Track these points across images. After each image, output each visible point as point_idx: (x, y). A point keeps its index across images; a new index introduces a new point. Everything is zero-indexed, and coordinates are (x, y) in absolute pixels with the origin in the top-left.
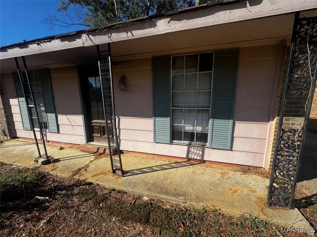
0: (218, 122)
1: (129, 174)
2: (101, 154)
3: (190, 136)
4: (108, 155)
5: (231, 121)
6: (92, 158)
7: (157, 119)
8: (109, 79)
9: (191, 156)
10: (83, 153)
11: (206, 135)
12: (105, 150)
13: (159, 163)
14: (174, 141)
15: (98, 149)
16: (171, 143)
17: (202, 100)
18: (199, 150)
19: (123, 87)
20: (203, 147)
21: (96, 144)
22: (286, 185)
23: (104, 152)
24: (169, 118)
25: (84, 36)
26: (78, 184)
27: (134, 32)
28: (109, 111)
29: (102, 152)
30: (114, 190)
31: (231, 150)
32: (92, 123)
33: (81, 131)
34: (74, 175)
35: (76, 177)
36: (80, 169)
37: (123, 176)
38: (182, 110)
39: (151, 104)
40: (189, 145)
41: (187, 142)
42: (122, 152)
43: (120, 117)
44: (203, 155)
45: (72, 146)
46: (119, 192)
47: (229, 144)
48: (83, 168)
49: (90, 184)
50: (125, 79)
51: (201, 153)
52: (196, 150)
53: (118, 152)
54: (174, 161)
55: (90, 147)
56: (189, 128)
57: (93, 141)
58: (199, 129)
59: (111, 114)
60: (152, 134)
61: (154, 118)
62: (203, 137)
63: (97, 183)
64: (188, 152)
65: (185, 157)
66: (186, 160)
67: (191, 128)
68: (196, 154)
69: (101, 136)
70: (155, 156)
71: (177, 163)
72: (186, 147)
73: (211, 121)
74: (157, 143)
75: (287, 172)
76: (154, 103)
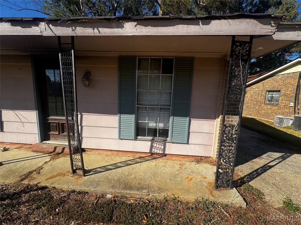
0: (177, 119)
1: (92, 173)
2: (58, 154)
3: (153, 132)
4: (67, 155)
5: (188, 119)
6: (48, 159)
7: (122, 116)
8: (71, 74)
9: (154, 151)
10: (35, 154)
11: (167, 131)
12: (64, 149)
13: (124, 159)
14: (139, 137)
15: (55, 148)
16: (136, 139)
17: (164, 99)
18: (161, 145)
19: (87, 83)
20: (165, 142)
21: (52, 142)
22: (228, 170)
23: (63, 152)
24: (134, 115)
25: (43, 25)
26: (28, 189)
27: (100, 29)
28: (69, 107)
29: (61, 151)
30: (74, 191)
31: (188, 143)
32: (48, 120)
34: (22, 180)
35: (26, 182)
36: (31, 172)
37: (85, 176)
38: (146, 108)
39: (117, 102)
40: (152, 141)
41: (151, 138)
42: (84, 150)
43: (83, 114)
44: (164, 150)
45: (21, 146)
46: (80, 193)
47: (186, 139)
48: (35, 171)
49: (43, 188)
50: (90, 75)
51: (162, 147)
52: (159, 144)
53: (80, 150)
54: (138, 157)
55: (44, 146)
56: (152, 125)
58: (161, 125)
59: (73, 110)
60: (117, 130)
61: (119, 115)
62: (164, 133)
63: (53, 186)
64: (152, 147)
65: (148, 152)
66: (150, 155)
67: (154, 125)
68: (158, 148)
69: (59, 134)
70: (120, 153)
71: (142, 158)
72: (150, 142)
73: (171, 118)
74: (122, 139)
75: (228, 159)
76: (120, 100)
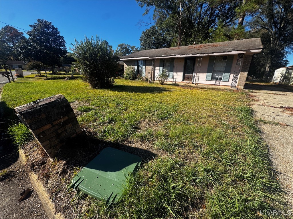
0: (225, 74)
5: (229, 74)
7: (208, 73)
9: (216, 84)
16: (211, 80)
17: (223, 68)
20: (220, 81)
24: (212, 73)
25: (198, 54)
29: (188, 83)
31: (228, 82)
32: (185, 75)
33: (182, 78)
38: (216, 71)
39: (207, 69)
41: (216, 80)
44: (219, 84)
47: (228, 80)
56: (217, 77)
57: (184, 81)
58: (220, 76)
60: (206, 78)
62: (221, 79)
65: (214, 84)
68: (217, 83)
69: (187, 79)
73: (224, 74)
74: (207, 80)
76: (208, 69)
